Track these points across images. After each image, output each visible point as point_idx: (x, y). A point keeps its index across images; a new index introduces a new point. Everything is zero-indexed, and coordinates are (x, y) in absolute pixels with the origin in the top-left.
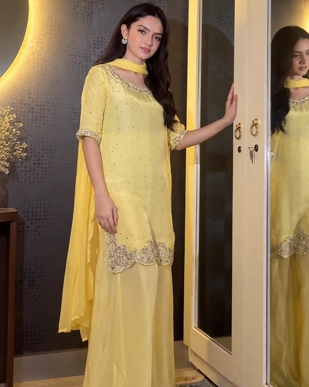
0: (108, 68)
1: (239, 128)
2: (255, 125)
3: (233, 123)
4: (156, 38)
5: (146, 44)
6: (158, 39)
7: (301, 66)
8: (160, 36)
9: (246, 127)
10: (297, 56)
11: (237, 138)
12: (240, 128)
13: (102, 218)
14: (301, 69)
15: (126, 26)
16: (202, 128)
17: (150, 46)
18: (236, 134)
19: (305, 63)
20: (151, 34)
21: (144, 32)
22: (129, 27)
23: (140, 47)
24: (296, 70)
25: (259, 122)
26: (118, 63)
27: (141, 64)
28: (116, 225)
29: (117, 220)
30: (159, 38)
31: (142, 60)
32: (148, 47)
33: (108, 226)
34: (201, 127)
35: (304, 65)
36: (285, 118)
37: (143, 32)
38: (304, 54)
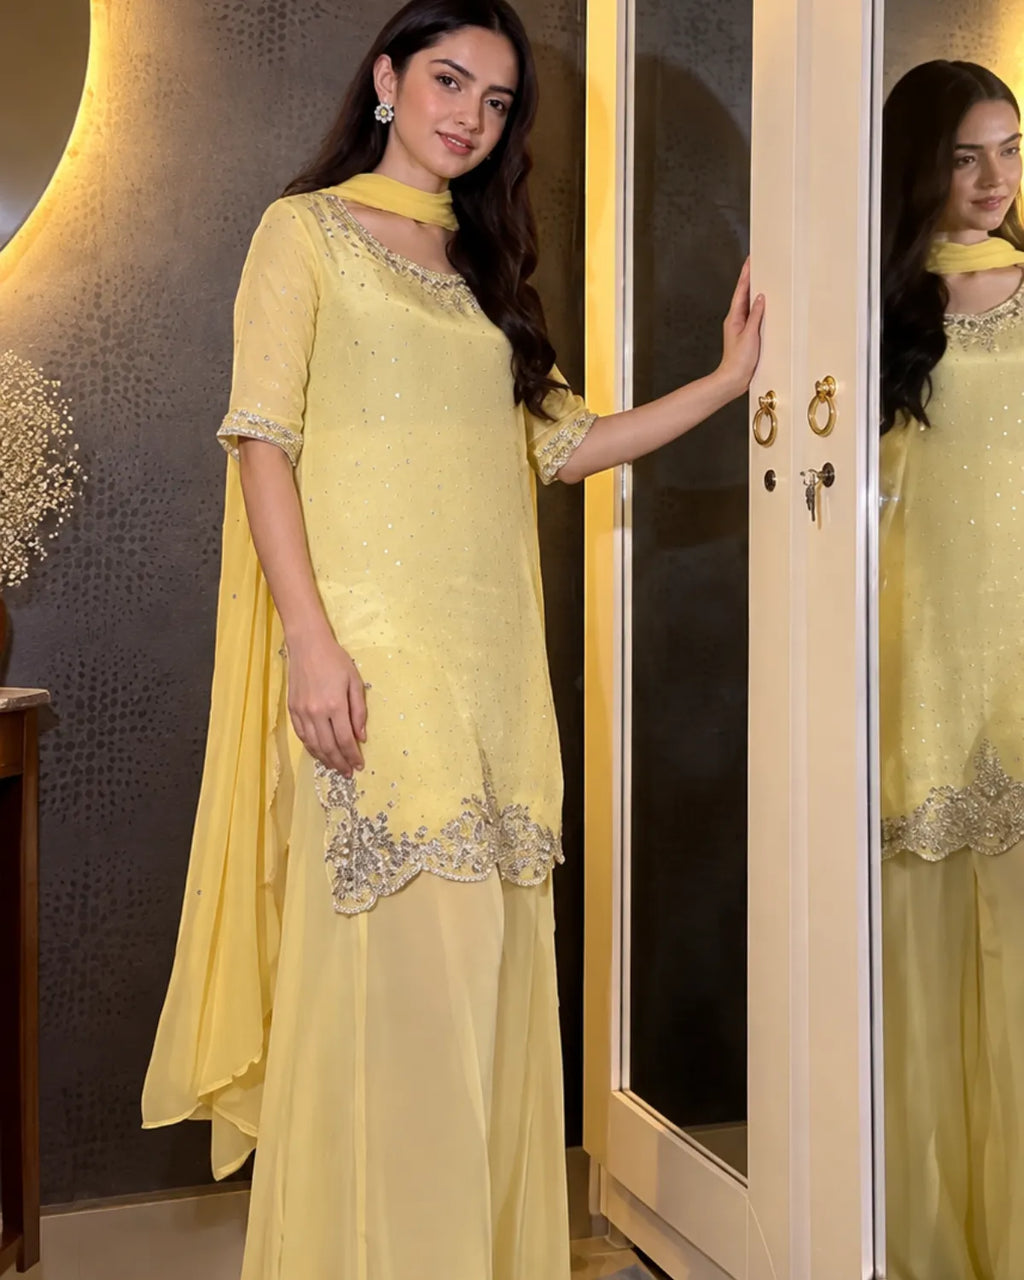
0: (324, 205)
1: (768, 409)
2: (823, 395)
3: (747, 393)
4: (494, 104)
5: (461, 123)
6: (500, 107)
7: (983, 195)
8: (507, 98)
9: (791, 403)
10: (966, 160)
11: (760, 441)
12: (771, 405)
13: (310, 716)
14: (982, 204)
15: (389, 59)
16: (638, 409)
17: (473, 131)
18: (758, 428)
19: (992, 186)
20: (476, 90)
21: (453, 85)
22: (399, 65)
23: (438, 133)
24: (965, 207)
25: (837, 386)
26: (360, 188)
27: (438, 191)
28: (362, 737)
29: (364, 724)
30: (504, 106)
31: (442, 179)
32: (467, 136)
33: (329, 744)
34: (635, 406)
35: (992, 192)
36: (932, 374)
37: (450, 83)
38: (993, 155)
